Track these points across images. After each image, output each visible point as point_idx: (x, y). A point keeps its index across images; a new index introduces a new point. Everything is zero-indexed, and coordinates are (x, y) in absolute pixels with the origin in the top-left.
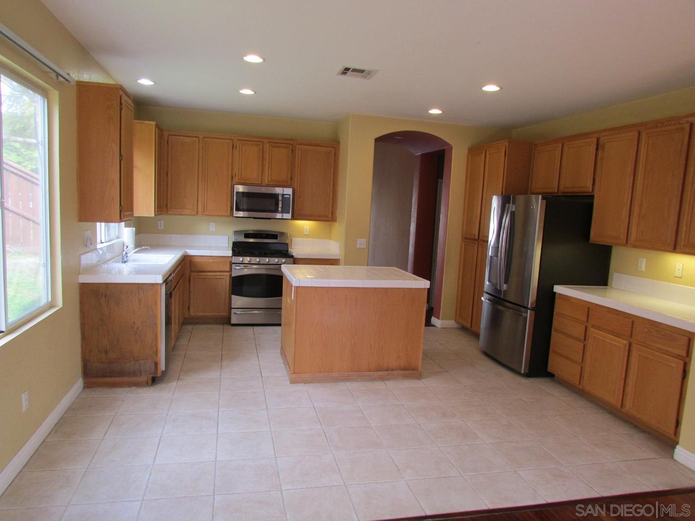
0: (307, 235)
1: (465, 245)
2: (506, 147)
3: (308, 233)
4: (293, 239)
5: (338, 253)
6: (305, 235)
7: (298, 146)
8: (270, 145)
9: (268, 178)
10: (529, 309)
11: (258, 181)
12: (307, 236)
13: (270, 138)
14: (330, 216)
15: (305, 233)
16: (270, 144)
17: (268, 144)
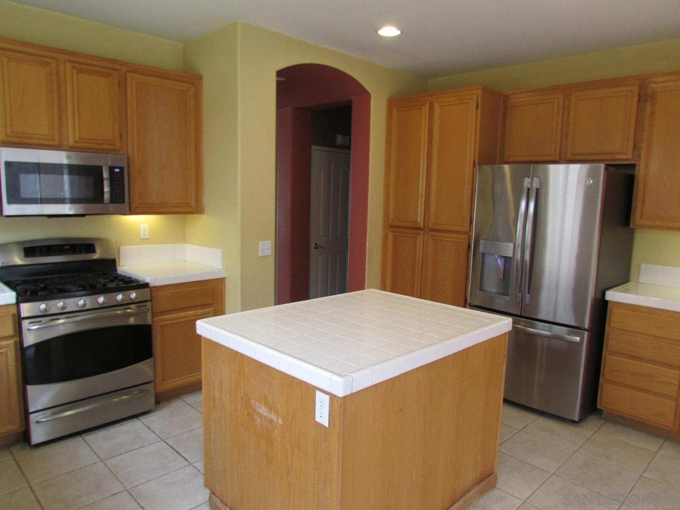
0: (147, 239)
1: (395, 237)
2: (477, 96)
3: (147, 237)
4: (121, 247)
5: (221, 267)
6: (142, 239)
7: (129, 75)
8: (73, 67)
9: (75, 133)
10: (585, 330)
11: (54, 140)
12: (145, 241)
13: (73, 54)
14: (193, 205)
15: (142, 237)
16: (73, 65)
17: (69, 65)
